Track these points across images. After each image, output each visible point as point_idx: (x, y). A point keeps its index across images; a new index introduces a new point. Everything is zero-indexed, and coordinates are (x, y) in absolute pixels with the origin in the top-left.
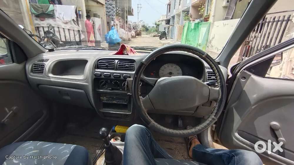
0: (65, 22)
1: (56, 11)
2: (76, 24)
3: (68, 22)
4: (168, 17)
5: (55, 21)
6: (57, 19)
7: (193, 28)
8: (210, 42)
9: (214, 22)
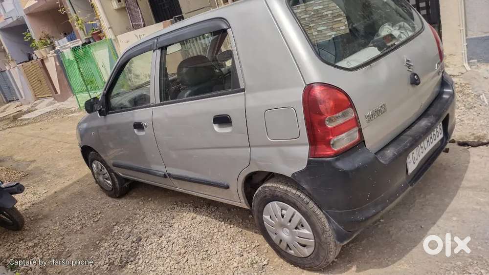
9: (115, 36)
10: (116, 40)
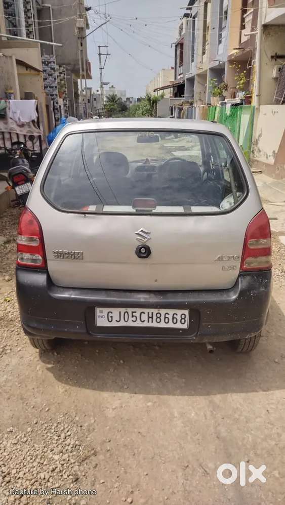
0: (20, 124)
1: (9, 109)
2: (36, 125)
3: (25, 123)
4: (179, 77)
5: (6, 123)
6: (10, 121)
7: (228, 114)
8: (257, 143)
9: (260, 105)
10: (258, 109)
